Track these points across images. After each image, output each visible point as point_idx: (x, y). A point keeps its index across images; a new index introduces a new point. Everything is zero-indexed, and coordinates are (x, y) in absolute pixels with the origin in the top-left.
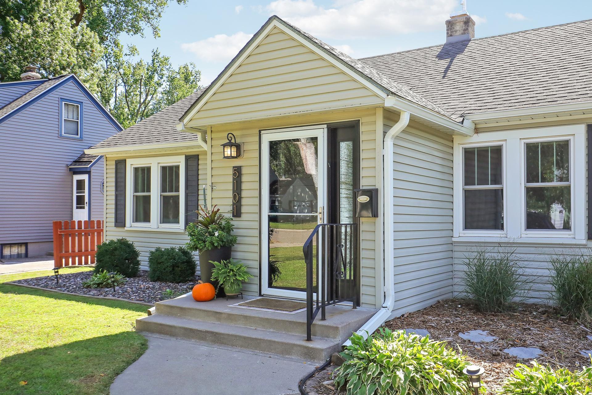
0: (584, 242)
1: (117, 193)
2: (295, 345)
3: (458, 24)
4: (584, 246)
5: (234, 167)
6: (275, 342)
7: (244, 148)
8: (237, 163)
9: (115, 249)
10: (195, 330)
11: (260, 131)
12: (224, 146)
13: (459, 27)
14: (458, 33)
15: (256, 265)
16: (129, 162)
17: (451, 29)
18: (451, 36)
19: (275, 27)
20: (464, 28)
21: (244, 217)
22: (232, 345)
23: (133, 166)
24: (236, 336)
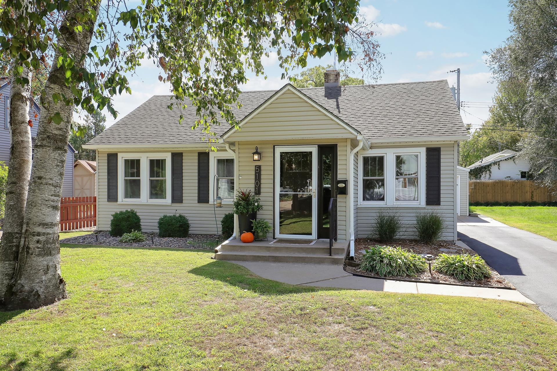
0: (425, 206)
1: (109, 177)
2: (326, 258)
3: (332, 76)
4: (424, 208)
5: (256, 166)
6: (314, 257)
7: (263, 155)
8: (258, 163)
9: (129, 217)
10: (261, 256)
11: (274, 146)
12: (254, 153)
13: (332, 77)
14: (332, 81)
15: (272, 221)
16: (120, 156)
17: (327, 78)
18: (327, 82)
19: (289, 90)
20: (335, 78)
21: (262, 194)
22: (287, 262)
23: (123, 158)
24: (289, 257)
